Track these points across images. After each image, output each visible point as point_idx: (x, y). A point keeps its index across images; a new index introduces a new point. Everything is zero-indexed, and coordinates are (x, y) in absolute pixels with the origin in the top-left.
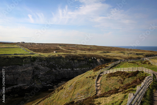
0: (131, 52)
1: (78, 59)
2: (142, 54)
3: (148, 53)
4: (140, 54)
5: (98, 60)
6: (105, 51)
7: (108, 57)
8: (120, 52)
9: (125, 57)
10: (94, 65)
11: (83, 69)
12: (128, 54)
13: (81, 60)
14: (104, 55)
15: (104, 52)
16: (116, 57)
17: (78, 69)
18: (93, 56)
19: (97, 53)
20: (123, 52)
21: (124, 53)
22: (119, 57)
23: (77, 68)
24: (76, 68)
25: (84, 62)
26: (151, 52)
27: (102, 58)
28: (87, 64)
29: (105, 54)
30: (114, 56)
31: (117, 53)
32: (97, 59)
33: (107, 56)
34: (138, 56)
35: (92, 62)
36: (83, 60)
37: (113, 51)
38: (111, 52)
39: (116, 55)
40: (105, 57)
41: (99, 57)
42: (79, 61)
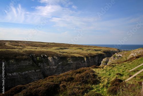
0: (89, 48)
1: (17, 57)
2: (100, 50)
3: (105, 49)
4: (98, 50)
5: (50, 58)
6: (63, 47)
7: (65, 54)
8: (79, 48)
9: (84, 53)
10: (44, 66)
11: (23, 73)
12: (86, 50)
13: (22, 59)
14: (60, 52)
15: (61, 48)
16: (74, 53)
17: (15, 74)
18: (43, 53)
19: (52, 49)
20: (81, 49)
21: (83, 49)
22: (77, 53)
23: (13, 73)
24: (11, 73)
25: (27, 63)
26: (107, 48)
27: (55, 56)
28: (33, 65)
29: (61, 50)
30: (71, 53)
31: (76, 49)
32: (48, 57)
33: (64, 52)
34: (97, 53)
35: (41, 62)
36: (25, 59)
37: (71, 48)
38: (68, 48)
39: (74, 52)
40: (61, 53)
41: (51, 54)
42: (18, 60)
